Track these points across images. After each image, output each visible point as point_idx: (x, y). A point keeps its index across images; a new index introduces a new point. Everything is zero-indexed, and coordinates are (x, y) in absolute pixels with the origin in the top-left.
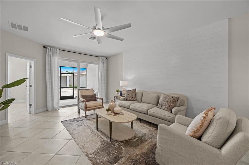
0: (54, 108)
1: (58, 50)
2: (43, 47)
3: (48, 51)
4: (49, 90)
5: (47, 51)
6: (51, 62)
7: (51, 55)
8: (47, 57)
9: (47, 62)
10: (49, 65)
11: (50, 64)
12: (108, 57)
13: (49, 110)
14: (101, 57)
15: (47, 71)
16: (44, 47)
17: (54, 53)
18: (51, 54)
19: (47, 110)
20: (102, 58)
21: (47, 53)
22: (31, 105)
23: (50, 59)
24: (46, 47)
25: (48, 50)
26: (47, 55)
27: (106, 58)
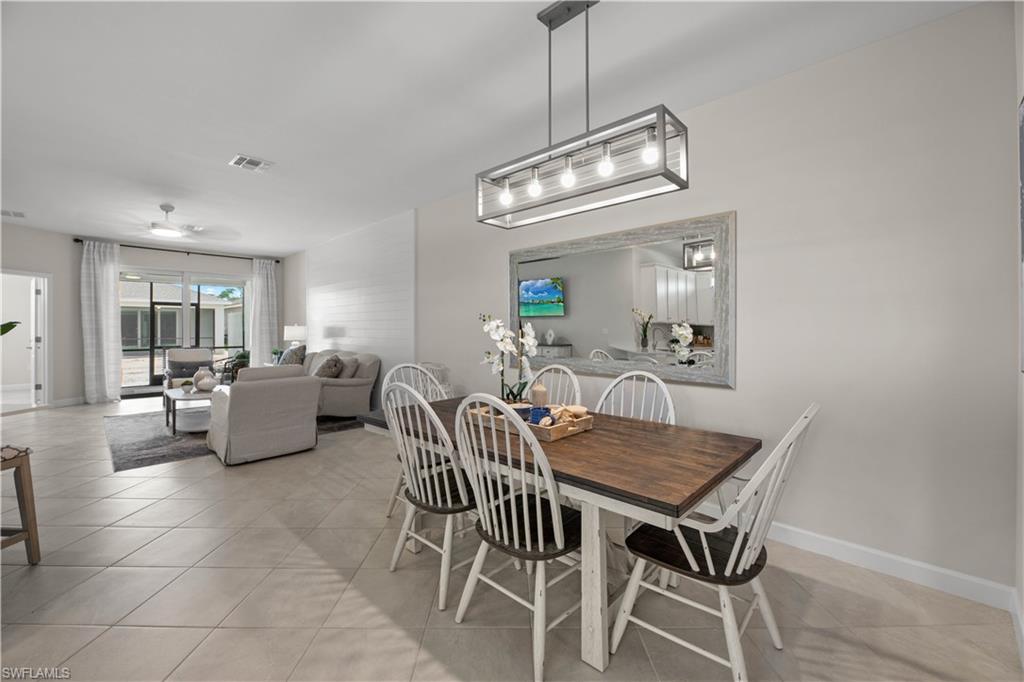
0: (106, 397)
1: (116, 247)
2: (73, 243)
3: (88, 250)
4: (89, 350)
5: (85, 251)
6: (95, 277)
7: (97, 261)
8: (84, 266)
9: (84, 279)
10: (89, 287)
11: (93, 284)
12: (283, 259)
13: (89, 401)
14: (258, 261)
15: (85, 303)
16: (77, 240)
17: (105, 256)
18: (97, 257)
19: (86, 403)
20: (262, 261)
21: (85, 256)
22: (38, 387)
23: (92, 271)
24: (82, 241)
25: (86, 247)
26: (84, 261)
27: (278, 262)
